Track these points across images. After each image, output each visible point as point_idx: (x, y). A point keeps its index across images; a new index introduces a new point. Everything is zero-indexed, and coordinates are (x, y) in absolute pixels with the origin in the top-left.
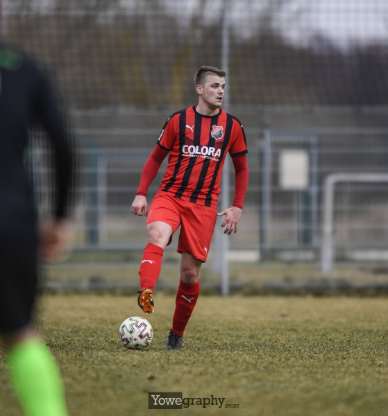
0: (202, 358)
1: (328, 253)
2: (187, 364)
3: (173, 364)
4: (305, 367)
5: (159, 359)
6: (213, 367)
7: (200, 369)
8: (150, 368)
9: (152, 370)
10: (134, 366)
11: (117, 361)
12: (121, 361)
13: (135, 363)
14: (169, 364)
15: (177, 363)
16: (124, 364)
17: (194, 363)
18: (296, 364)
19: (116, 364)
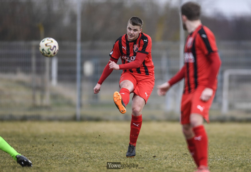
0: (175, 149)
1: (225, 104)
2: (169, 151)
3: (163, 151)
4: (220, 152)
5: (157, 149)
6: (180, 152)
7: (175, 153)
8: (153, 153)
9: (154, 153)
10: (146, 151)
11: (139, 150)
12: (140, 150)
13: (146, 150)
14: (161, 151)
15: (165, 150)
16: (142, 151)
17: (172, 150)
18: (216, 151)
19: (139, 151)
